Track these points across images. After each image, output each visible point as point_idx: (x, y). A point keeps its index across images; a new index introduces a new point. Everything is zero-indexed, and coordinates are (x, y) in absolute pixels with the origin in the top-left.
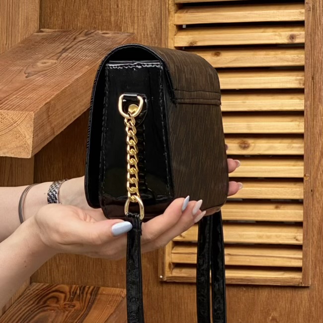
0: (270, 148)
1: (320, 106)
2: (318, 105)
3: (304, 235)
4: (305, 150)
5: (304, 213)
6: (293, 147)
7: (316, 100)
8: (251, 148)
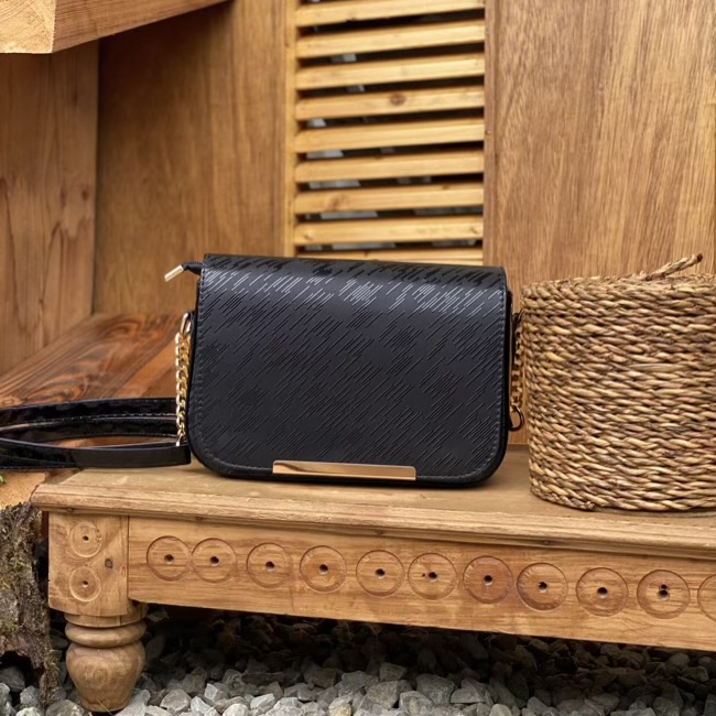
0: (435, 101)
1: (508, 30)
2: (505, 29)
3: (485, 227)
4: (487, 100)
5: (485, 193)
6: (468, 97)
7: (503, 20)
8: (406, 103)
